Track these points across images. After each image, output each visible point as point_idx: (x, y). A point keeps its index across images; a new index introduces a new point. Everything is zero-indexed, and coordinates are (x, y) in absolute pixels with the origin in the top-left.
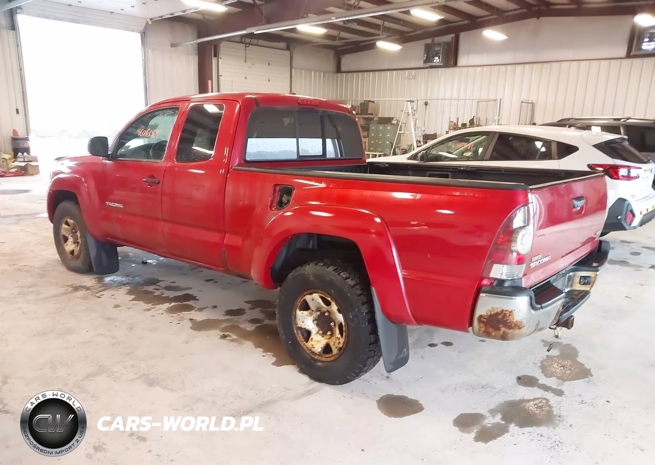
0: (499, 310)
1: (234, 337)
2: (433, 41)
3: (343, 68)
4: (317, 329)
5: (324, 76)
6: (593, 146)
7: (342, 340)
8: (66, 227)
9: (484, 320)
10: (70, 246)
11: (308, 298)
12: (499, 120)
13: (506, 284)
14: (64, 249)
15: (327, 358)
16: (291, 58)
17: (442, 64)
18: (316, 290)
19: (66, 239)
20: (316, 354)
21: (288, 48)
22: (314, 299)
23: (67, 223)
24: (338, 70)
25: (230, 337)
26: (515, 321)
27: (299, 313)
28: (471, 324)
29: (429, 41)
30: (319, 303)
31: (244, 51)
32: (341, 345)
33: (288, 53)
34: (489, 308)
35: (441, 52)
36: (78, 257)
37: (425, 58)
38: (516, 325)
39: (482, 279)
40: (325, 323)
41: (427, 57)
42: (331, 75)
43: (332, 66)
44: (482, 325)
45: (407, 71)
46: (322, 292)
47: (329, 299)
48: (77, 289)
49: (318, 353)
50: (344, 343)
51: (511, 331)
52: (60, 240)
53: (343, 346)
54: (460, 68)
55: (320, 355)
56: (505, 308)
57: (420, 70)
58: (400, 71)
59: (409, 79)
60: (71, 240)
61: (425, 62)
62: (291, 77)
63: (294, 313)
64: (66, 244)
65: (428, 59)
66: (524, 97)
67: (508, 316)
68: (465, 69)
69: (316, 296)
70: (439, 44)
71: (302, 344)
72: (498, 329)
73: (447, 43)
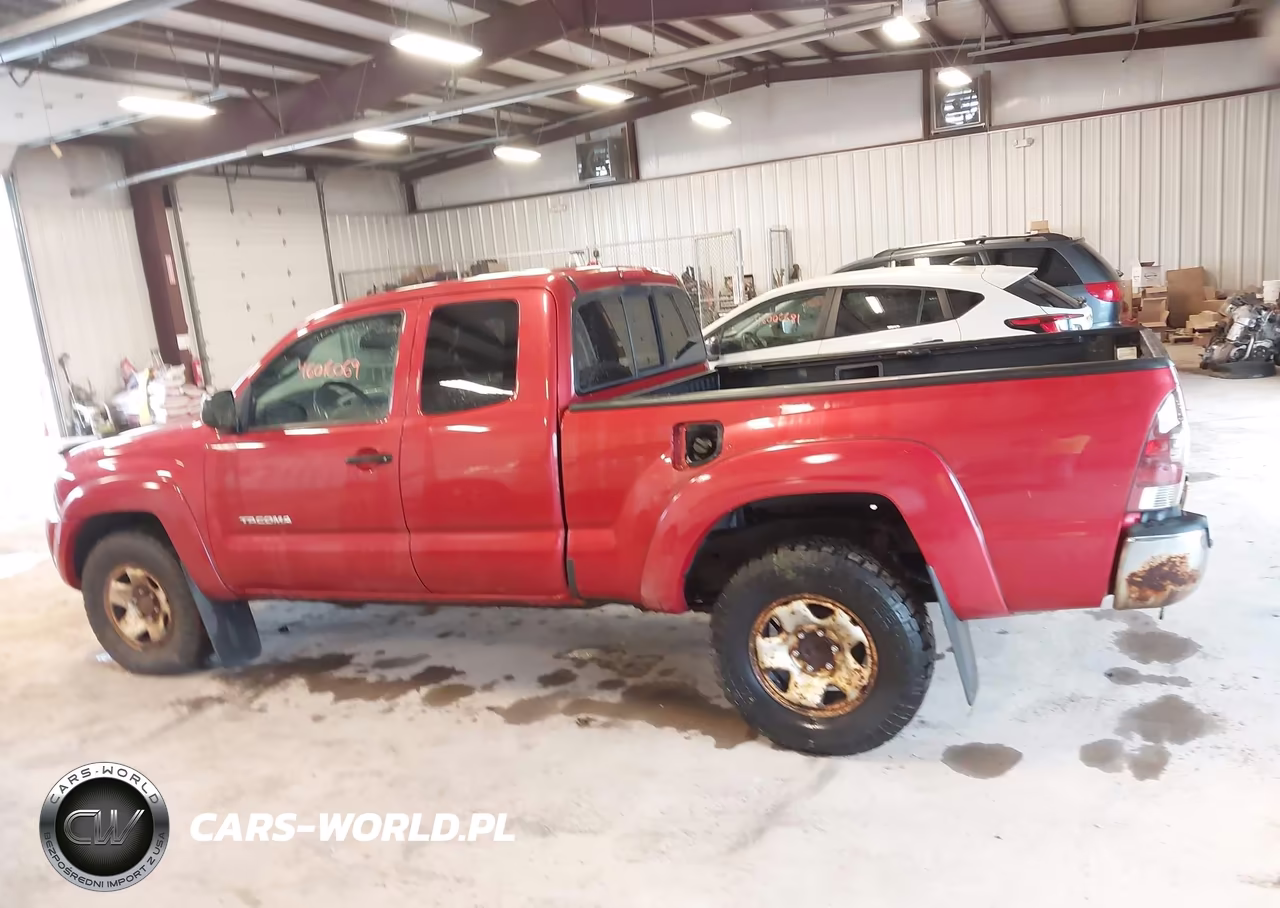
0: (1164, 559)
1: (602, 719)
2: (588, 138)
3: (422, 203)
4: (799, 665)
5: (387, 222)
6: (1007, 289)
7: (866, 673)
8: (121, 586)
9: (1139, 579)
10: (133, 625)
11: (781, 612)
12: (742, 267)
13: (1161, 517)
14: (120, 636)
15: (838, 709)
16: (320, 194)
17: (614, 179)
18: (798, 596)
19: (121, 612)
20: (814, 709)
21: (310, 176)
22: (795, 612)
23: (124, 579)
24: (412, 208)
25: (594, 720)
26: (1188, 571)
27: (762, 643)
28: (1112, 588)
29: (581, 139)
30: (805, 616)
31: (226, 191)
32: (865, 682)
33: (312, 186)
34: (1148, 558)
35: (608, 156)
36: (161, 643)
37: (580, 171)
38: (1191, 576)
39: (1126, 514)
40: (816, 651)
41: (584, 168)
42: (400, 219)
43: (398, 202)
44: (1134, 588)
45: (549, 198)
46: (812, 597)
47: (830, 606)
48: (197, 705)
49: (815, 706)
50: (871, 676)
51: (1183, 587)
52: (103, 618)
53: (869, 683)
54: (648, 182)
55: (819, 709)
56: (1174, 553)
57: (573, 194)
58: (537, 200)
59: (556, 212)
60: (132, 613)
61: (583, 177)
62: (326, 231)
63: (751, 645)
64: (122, 622)
65: (587, 173)
66: (770, 224)
67: (1178, 564)
68: (656, 184)
69: (800, 606)
70: (603, 143)
71: (776, 697)
72: (1162, 588)
73: (616, 141)
